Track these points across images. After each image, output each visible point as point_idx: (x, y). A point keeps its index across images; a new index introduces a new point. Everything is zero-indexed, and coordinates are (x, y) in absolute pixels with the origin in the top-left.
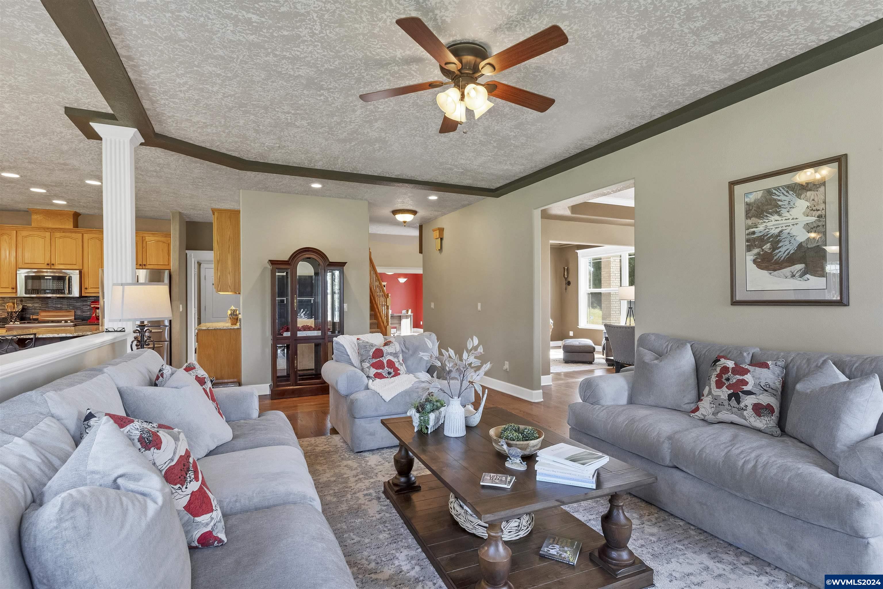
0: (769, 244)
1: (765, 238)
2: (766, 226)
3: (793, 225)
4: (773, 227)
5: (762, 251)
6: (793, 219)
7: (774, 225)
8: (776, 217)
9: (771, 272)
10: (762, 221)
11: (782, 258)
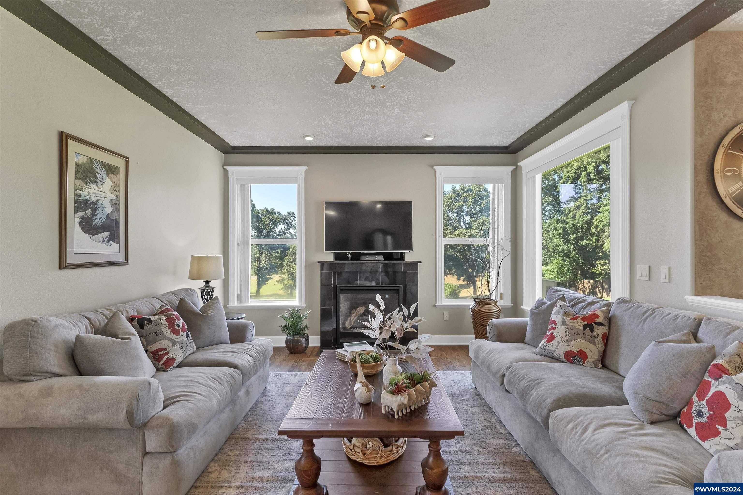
0: (90, 210)
1: (88, 203)
2: (89, 192)
3: (104, 197)
4: (94, 195)
5: (86, 215)
6: (104, 192)
7: (93, 193)
8: (94, 186)
9: (91, 236)
10: (86, 186)
11: (98, 225)
